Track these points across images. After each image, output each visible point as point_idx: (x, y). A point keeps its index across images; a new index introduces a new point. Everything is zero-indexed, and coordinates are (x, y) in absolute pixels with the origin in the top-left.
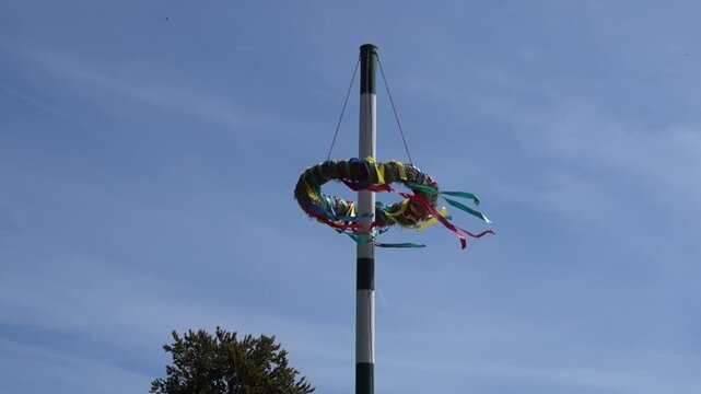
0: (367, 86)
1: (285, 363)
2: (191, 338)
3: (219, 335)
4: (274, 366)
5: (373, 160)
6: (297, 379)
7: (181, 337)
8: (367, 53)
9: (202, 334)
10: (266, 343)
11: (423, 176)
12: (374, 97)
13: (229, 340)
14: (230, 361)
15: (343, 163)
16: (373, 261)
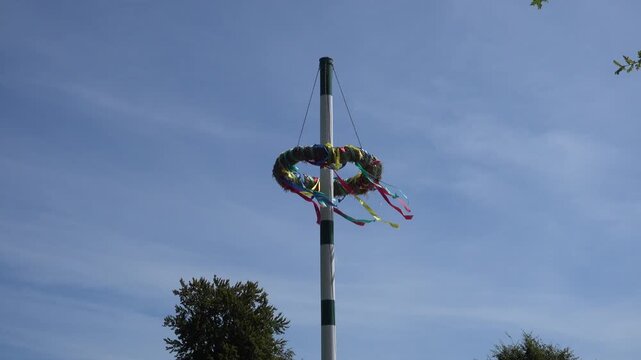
0: (325, 89)
1: (265, 302)
2: (194, 284)
3: (216, 281)
4: (257, 304)
5: (331, 145)
6: (275, 314)
7: (186, 283)
8: (325, 64)
9: (202, 281)
10: (251, 287)
11: (370, 157)
12: (331, 97)
13: (222, 286)
14: (224, 301)
15: (308, 148)
16: (332, 222)
